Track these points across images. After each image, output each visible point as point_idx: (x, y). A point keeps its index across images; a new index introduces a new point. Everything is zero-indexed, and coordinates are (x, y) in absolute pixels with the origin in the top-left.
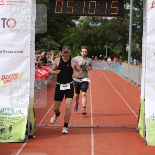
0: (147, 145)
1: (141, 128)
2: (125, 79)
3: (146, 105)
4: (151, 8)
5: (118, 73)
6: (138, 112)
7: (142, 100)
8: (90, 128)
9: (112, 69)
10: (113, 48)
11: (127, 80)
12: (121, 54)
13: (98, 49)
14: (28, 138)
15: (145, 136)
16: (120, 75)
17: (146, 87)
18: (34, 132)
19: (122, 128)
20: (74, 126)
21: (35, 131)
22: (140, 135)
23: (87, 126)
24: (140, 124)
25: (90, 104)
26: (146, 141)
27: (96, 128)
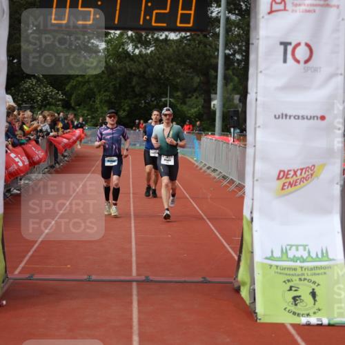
0: (258, 321)
1: (244, 284)
2: (209, 171)
3: (256, 231)
4: (269, 13)
5: (193, 158)
6: (239, 246)
7: (246, 218)
8: (130, 282)
11: (213, 174)
12: (199, 117)
13: (148, 103)
15: (252, 301)
17: (257, 191)
18: (3, 291)
19: (202, 282)
20: (94, 277)
21: (5, 288)
22: (242, 299)
23: (122, 278)
24: (242, 274)
25: (130, 227)
26: (256, 313)
27: (144, 283)
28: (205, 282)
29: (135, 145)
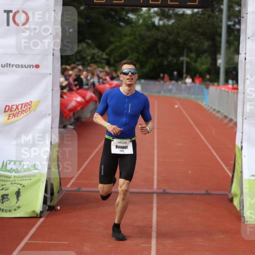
1: (236, 195)
2: (214, 113)
3: (245, 156)
5: (202, 103)
6: (232, 168)
7: (238, 147)
8: (152, 193)
9: (193, 97)
10: (196, 61)
11: (218, 115)
12: (209, 71)
13: (170, 62)
14: (48, 210)
15: (242, 208)
16: (205, 107)
18: (58, 199)
19: (205, 194)
21: (60, 197)
22: (235, 206)
23: (146, 190)
24: (235, 188)
25: (154, 154)
26: (244, 217)
27: (162, 194)
28: (207, 194)
29: (160, 92)
